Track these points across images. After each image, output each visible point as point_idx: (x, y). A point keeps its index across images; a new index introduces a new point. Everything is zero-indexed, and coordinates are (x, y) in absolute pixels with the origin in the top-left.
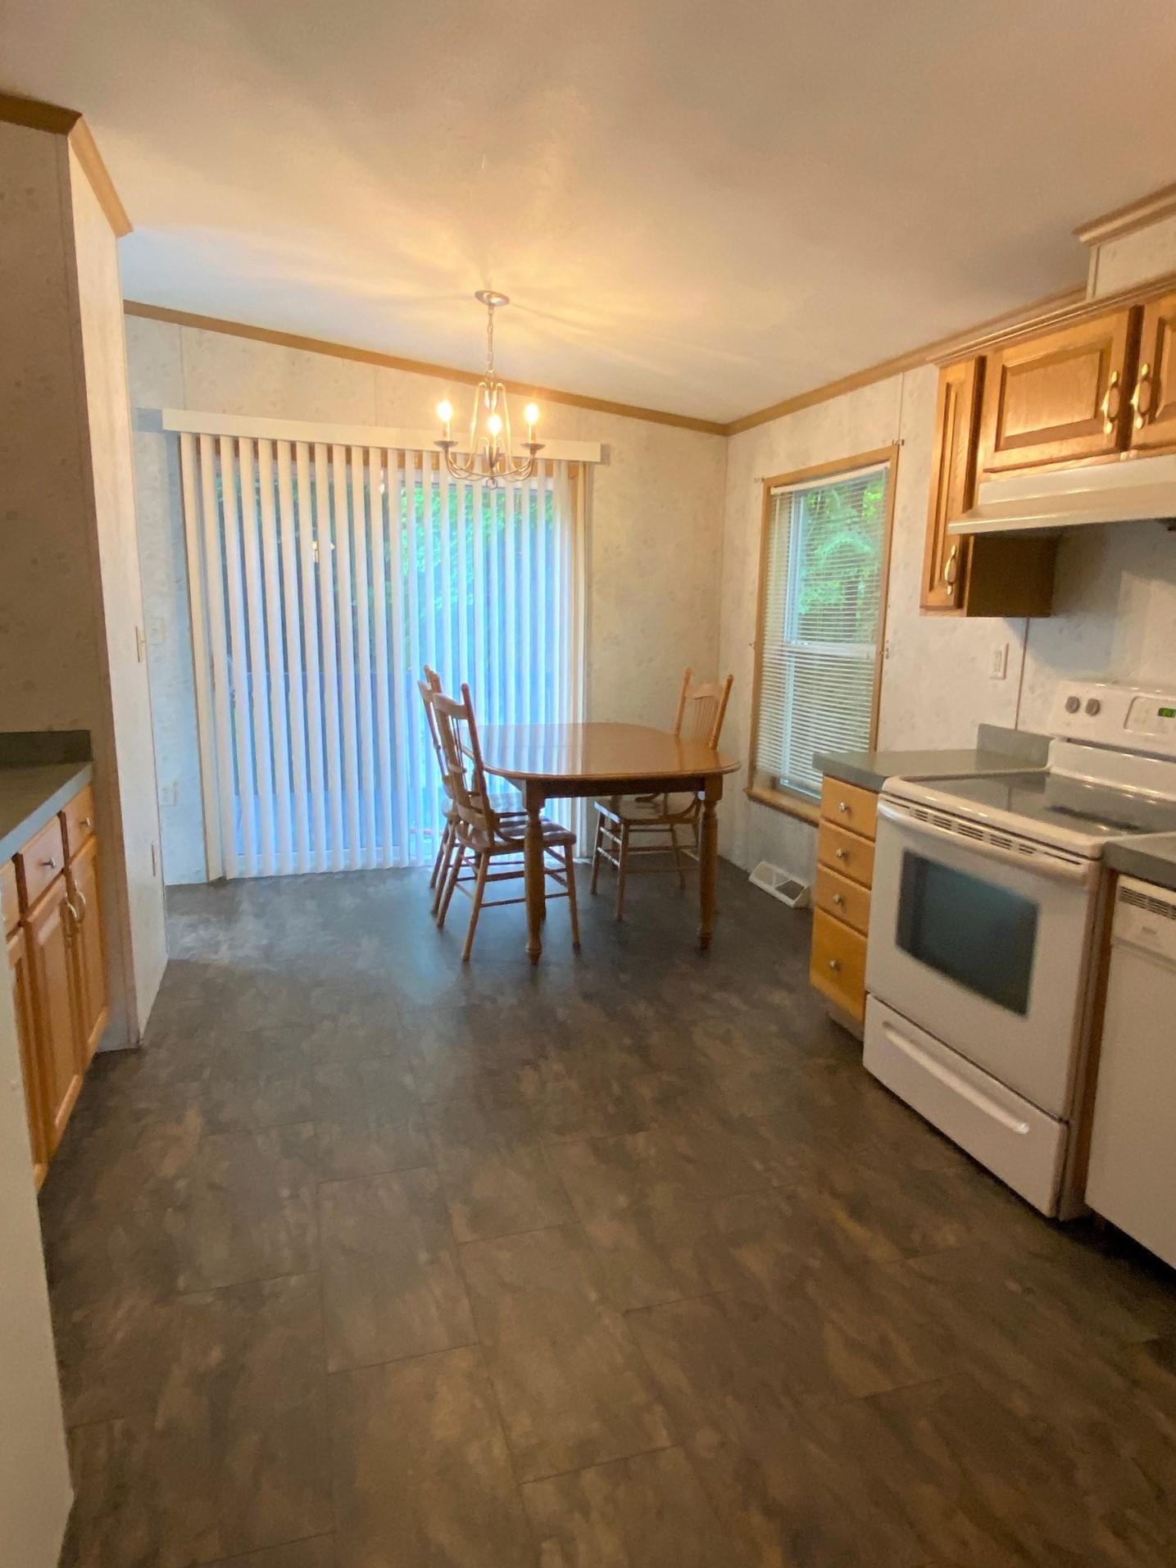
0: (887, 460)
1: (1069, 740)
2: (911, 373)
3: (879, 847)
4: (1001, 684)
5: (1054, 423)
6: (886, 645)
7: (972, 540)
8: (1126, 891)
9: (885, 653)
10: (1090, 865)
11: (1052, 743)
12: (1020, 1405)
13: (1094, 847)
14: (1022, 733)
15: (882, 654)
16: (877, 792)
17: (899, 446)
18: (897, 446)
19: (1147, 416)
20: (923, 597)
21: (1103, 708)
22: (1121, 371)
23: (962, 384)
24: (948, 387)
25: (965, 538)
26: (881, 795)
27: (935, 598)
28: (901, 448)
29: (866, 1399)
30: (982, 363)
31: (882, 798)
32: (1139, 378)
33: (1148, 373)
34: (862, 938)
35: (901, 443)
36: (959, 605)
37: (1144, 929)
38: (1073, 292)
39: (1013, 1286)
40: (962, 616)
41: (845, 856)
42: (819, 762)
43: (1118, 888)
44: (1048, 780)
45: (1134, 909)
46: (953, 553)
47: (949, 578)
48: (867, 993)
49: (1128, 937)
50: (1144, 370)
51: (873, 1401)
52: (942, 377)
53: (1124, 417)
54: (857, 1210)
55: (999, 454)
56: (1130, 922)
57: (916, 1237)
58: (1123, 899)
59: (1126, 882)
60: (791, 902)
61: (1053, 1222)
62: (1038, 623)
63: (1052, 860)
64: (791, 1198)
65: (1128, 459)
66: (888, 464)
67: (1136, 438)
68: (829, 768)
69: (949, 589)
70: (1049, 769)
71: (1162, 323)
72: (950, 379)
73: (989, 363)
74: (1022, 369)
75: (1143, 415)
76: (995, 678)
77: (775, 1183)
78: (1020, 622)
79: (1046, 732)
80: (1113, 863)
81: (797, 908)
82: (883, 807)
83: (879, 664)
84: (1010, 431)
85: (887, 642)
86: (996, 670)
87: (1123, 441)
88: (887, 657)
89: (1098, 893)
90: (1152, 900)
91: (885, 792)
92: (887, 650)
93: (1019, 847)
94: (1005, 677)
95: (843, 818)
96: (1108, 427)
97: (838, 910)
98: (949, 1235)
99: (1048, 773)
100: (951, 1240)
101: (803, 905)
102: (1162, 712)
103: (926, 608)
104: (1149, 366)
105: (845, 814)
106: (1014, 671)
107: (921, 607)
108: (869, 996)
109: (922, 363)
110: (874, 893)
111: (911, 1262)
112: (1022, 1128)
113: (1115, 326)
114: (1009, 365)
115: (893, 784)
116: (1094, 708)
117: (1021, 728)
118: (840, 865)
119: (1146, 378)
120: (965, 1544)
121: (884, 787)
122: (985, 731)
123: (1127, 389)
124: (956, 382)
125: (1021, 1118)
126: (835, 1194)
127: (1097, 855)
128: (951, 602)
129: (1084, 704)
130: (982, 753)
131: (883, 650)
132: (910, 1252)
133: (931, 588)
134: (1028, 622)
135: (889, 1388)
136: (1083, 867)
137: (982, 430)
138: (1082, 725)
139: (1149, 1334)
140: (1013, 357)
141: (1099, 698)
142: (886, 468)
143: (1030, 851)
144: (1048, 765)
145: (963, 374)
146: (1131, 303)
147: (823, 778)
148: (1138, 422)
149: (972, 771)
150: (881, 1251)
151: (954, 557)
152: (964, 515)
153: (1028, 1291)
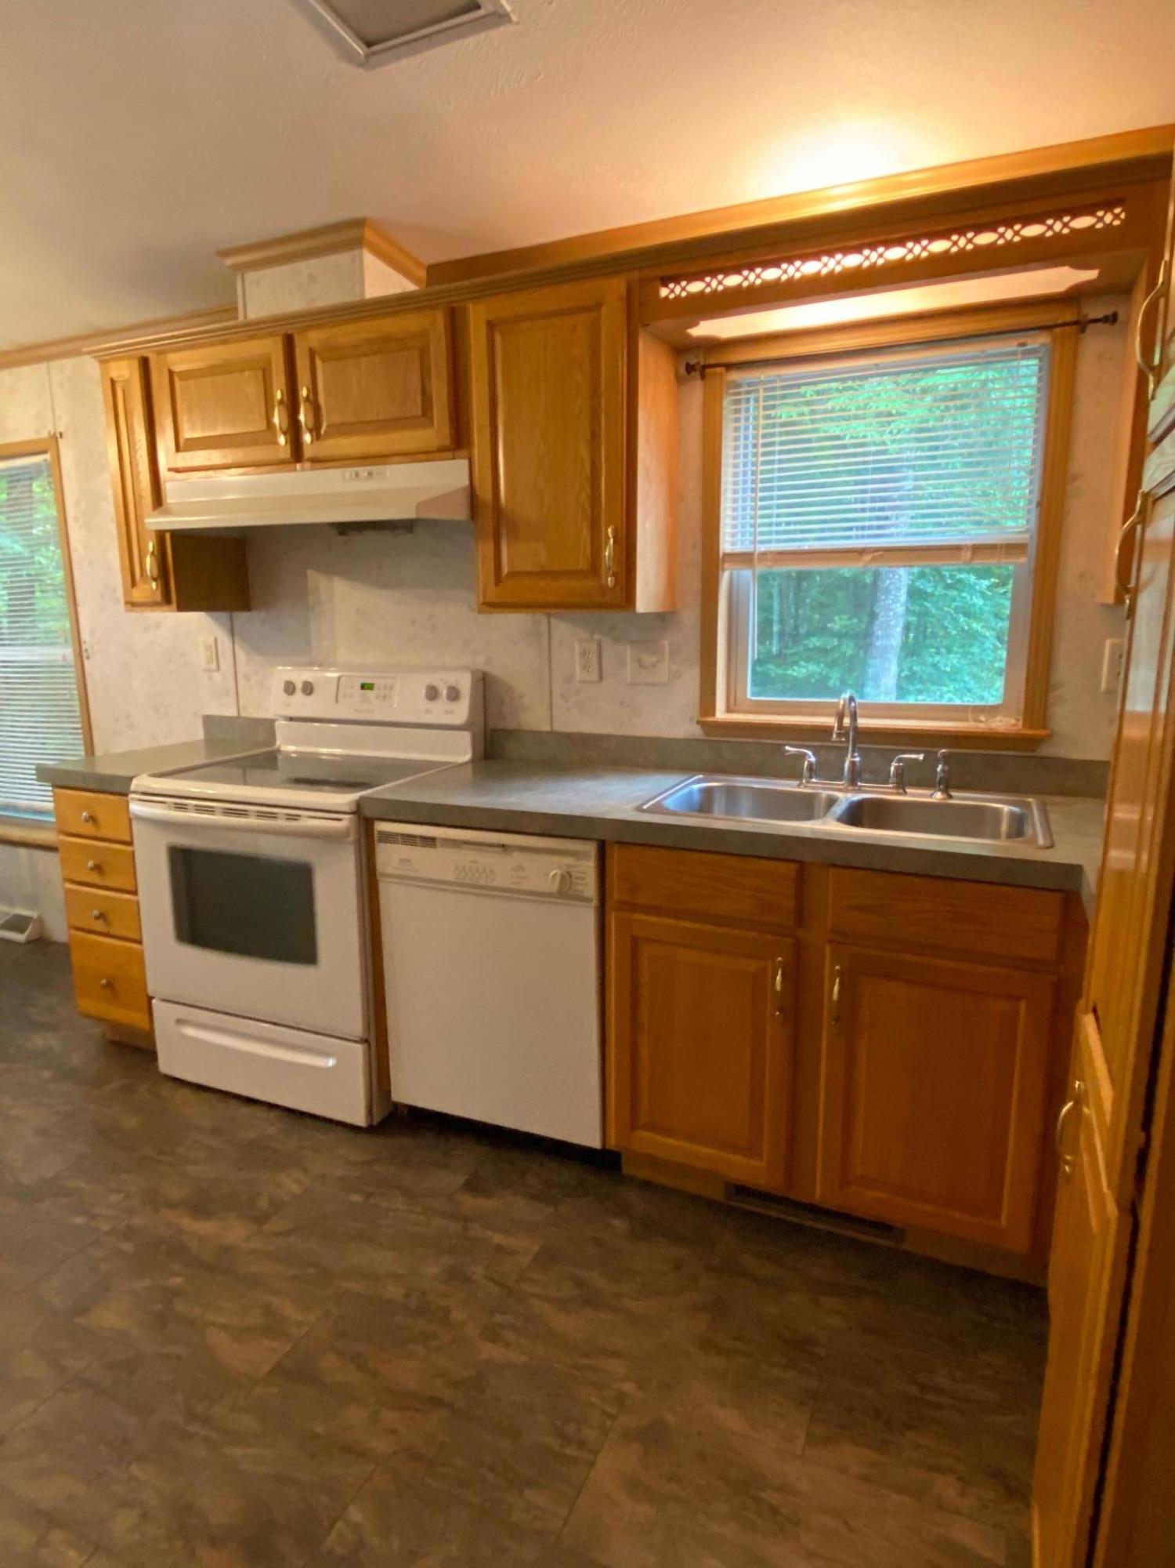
0: (44, 452)
1: (291, 719)
2: (56, 364)
3: (139, 848)
4: (217, 676)
5: (228, 431)
6: (84, 647)
7: (168, 536)
8: (380, 832)
9: (85, 655)
10: (351, 819)
11: (277, 724)
12: (394, 1291)
13: (350, 803)
14: (246, 719)
15: (80, 654)
16: (126, 795)
17: (57, 438)
18: (55, 438)
19: (314, 433)
20: (126, 593)
21: (316, 689)
22: (284, 388)
23: (127, 382)
24: (113, 382)
25: (160, 535)
26: (132, 796)
27: (137, 595)
28: (60, 440)
29: (272, 1371)
30: (145, 363)
31: (133, 799)
32: (301, 400)
33: (308, 396)
34: (135, 946)
35: (58, 436)
36: (167, 600)
37: (401, 860)
38: (226, 311)
39: (356, 1198)
40: (171, 611)
41: (98, 868)
42: (44, 774)
43: (376, 833)
44: (280, 757)
45: (389, 846)
46: (151, 549)
47: (151, 572)
48: (152, 998)
49: (389, 871)
50: (304, 392)
51: (278, 1370)
52: (104, 373)
53: (294, 430)
54: (201, 1208)
55: (181, 454)
56: (388, 857)
57: (263, 1203)
58: (380, 841)
59: (382, 826)
60: (20, 938)
61: (370, 1130)
62: (241, 617)
63: (317, 822)
64: (129, 1233)
65: (303, 469)
66: (47, 456)
67: (308, 452)
68: (58, 779)
69: (154, 585)
70: (280, 746)
71: (312, 354)
72: (114, 374)
73: (153, 364)
74: (186, 375)
75: (310, 431)
76: (210, 670)
77: (105, 1227)
78: (224, 615)
79: (268, 715)
80: (368, 813)
81: (28, 942)
82: (136, 808)
83: (80, 666)
84: (187, 434)
85: (85, 642)
86: (209, 663)
87: (297, 452)
88: (88, 658)
89: (359, 840)
90: (403, 835)
91: (135, 792)
92: (86, 650)
93: (285, 817)
94: (218, 668)
95: (89, 829)
96: (282, 440)
97: (99, 926)
98: (291, 1184)
99: (279, 751)
100: (295, 1188)
101: (36, 936)
102: (363, 687)
103: (132, 605)
104: (308, 389)
105: (90, 823)
106: (226, 662)
107: (127, 603)
108: (154, 1001)
109: (77, 353)
110: (142, 896)
111: (267, 1227)
112: (331, 1062)
113: (272, 347)
114: (177, 368)
115: (142, 782)
116: (308, 689)
117: (243, 714)
118: (94, 878)
119: (307, 399)
120: (394, 1432)
121: (133, 787)
122: (209, 722)
123: (292, 405)
124: (121, 379)
125: (326, 1054)
126: (172, 1206)
127: (354, 809)
128: (158, 597)
129: (299, 686)
130: (210, 741)
131: (81, 651)
132: (261, 1219)
133: (134, 584)
134: (231, 618)
135: (288, 1347)
136: (345, 823)
137: (158, 429)
138: (300, 705)
139: (461, 1179)
140: (181, 362)
141: (310, 680)
142: (45, 460)
143: (295, 818)
144: (278, 743)
145: (126, 372)
146: (283, 330)
147: (52, 791)
148: (307, 438)
149: (204, 761)
150: (234, 1232)
151: (153, 553)
152: (156, 512)
153: (369, 1195)
